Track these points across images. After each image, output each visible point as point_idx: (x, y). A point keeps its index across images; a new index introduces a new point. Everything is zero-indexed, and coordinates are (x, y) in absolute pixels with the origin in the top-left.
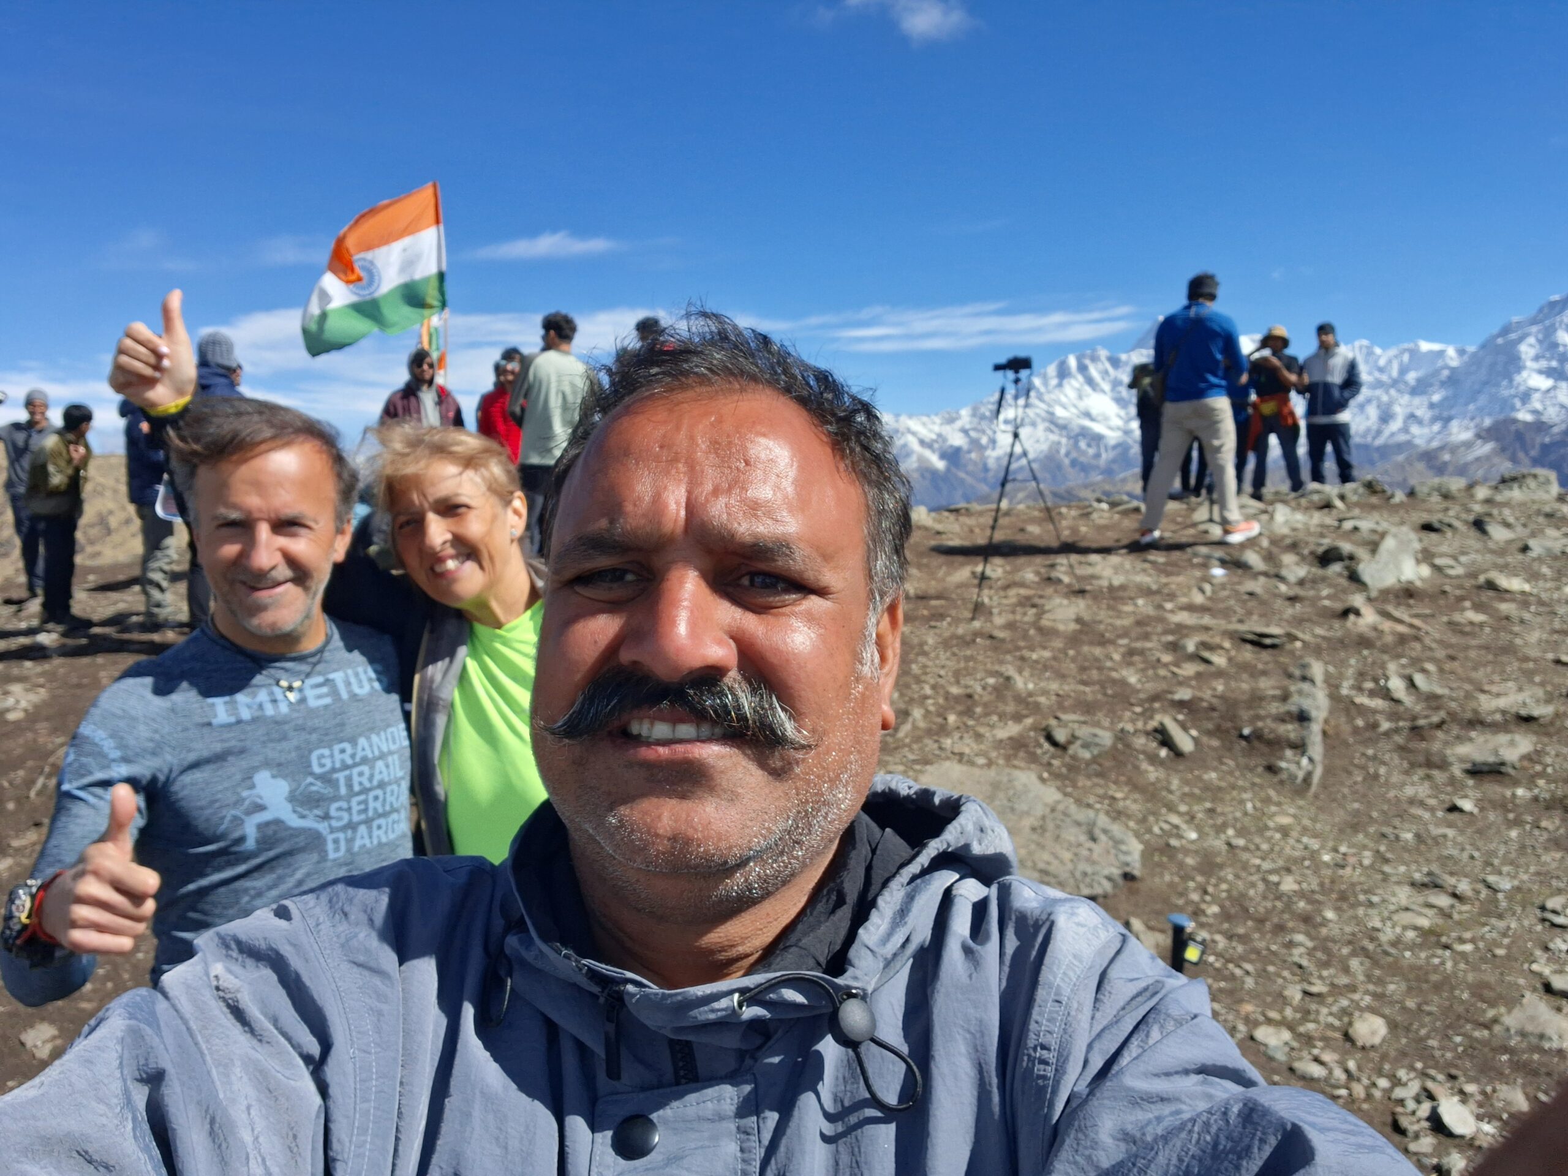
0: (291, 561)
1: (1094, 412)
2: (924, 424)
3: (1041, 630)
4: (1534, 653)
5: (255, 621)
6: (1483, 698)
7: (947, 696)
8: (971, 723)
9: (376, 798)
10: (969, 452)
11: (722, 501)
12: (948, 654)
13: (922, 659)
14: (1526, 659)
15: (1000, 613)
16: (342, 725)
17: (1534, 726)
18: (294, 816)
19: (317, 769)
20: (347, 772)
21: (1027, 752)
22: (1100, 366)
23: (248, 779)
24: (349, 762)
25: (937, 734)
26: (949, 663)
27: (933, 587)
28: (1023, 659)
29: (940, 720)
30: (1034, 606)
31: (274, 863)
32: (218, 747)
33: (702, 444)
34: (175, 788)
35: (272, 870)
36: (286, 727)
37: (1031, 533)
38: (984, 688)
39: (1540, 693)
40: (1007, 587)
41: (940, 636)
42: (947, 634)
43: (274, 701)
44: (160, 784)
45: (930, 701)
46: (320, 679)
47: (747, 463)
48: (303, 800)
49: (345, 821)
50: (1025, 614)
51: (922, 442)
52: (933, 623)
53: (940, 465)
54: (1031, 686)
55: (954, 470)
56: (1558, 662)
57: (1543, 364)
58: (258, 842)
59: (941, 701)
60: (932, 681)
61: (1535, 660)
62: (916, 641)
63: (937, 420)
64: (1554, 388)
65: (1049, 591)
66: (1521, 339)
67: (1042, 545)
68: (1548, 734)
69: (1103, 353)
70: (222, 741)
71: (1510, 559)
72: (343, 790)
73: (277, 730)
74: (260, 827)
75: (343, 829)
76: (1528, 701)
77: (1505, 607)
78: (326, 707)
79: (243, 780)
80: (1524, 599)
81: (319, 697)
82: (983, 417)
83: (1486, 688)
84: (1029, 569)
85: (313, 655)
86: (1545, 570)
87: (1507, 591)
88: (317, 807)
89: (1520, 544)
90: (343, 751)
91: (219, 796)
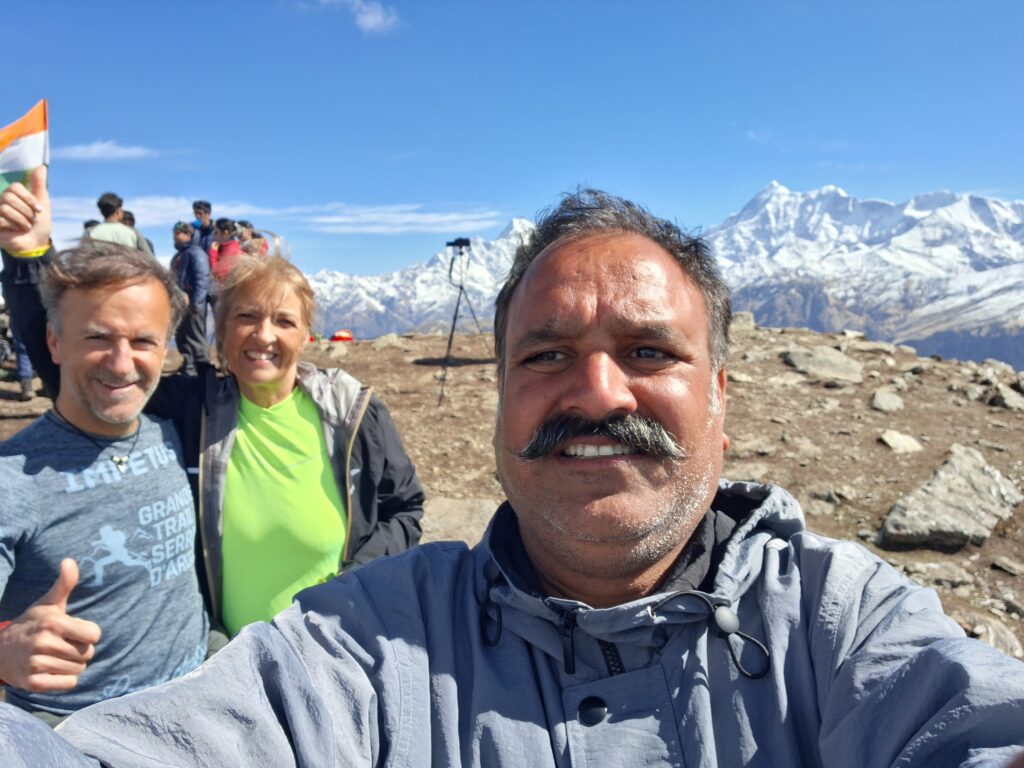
0: (140, 366)
1: (476, 277)
2: (370, 282)
3: (483, 411)
4: (759, 416)
5: (108, 412)
6: (737, 443)
7: (431, 455)
8: (448, 471)
9: (180, 540)
10: (400, 300)
11: (622, 302)
12: (427, 428)
13: (411, 432)
14: (756, 420)
15: (456, 401)
16: (157, 488)
17: (766, 458)
18: (129, 558)
19: (143, 522)
20: (162, 523)
21: (486, 488)
22: (478, 248)
23: (95, 532)
24: (163, 515)
25: (428, 480)
26: (428, 434)
27: (410, 386)
28: (474, 429)
29: (428, 471)
30: (476, 396)
31: (115, 594)
32: (71, 509)
33: (605, 269)
34: (39, 542)
35: (112, 599)
36: (120, 491)
37: (465, 351)
38: (453, 449)
39: (767, 439)
40: (457, 385)
41: (419, 417)
42: (424, 415)
43: (110, 472)
44: (27, 540)
45: (421, 459)
46: (138, 454)
47: (634, 278)
48: (135, 545)
49: (162, 559)
50: (471, 401)
51: (369, 293)
52: (414, 409)
53: (381, 308)
54: (482, 446)
55: (390, 312)
56: (773, 421)
57: (727, 252)
58: (104, 579)
59: (428, 458)
60: (420, 446)
61: (761, 420)
62: (405, 421)
63: (378, 279)
64: (733, 267)
65: (484, 386)
66: (715, 238)
67: (473, 358)
68: (774, 462)
69: (481, 240)
70: (75, 504)
71: (737, 363)
72: (160, 537)
73: (113, 494)
74: (106, 568)
75: (160, 564)
76: (762, 443)
77: (740, 391)
78: (145, 475)
79: (93, 533)
80: (749, 386)
81: (140, 467)
82: (407, 278)
83: (739, 437)
84: (469, 373)
85: (133, 436)
86: (757, 369)
87: (739, 382)
88: (144, 549)
89: (741, 355)
90: (159, 507)
91: (74, 546)
